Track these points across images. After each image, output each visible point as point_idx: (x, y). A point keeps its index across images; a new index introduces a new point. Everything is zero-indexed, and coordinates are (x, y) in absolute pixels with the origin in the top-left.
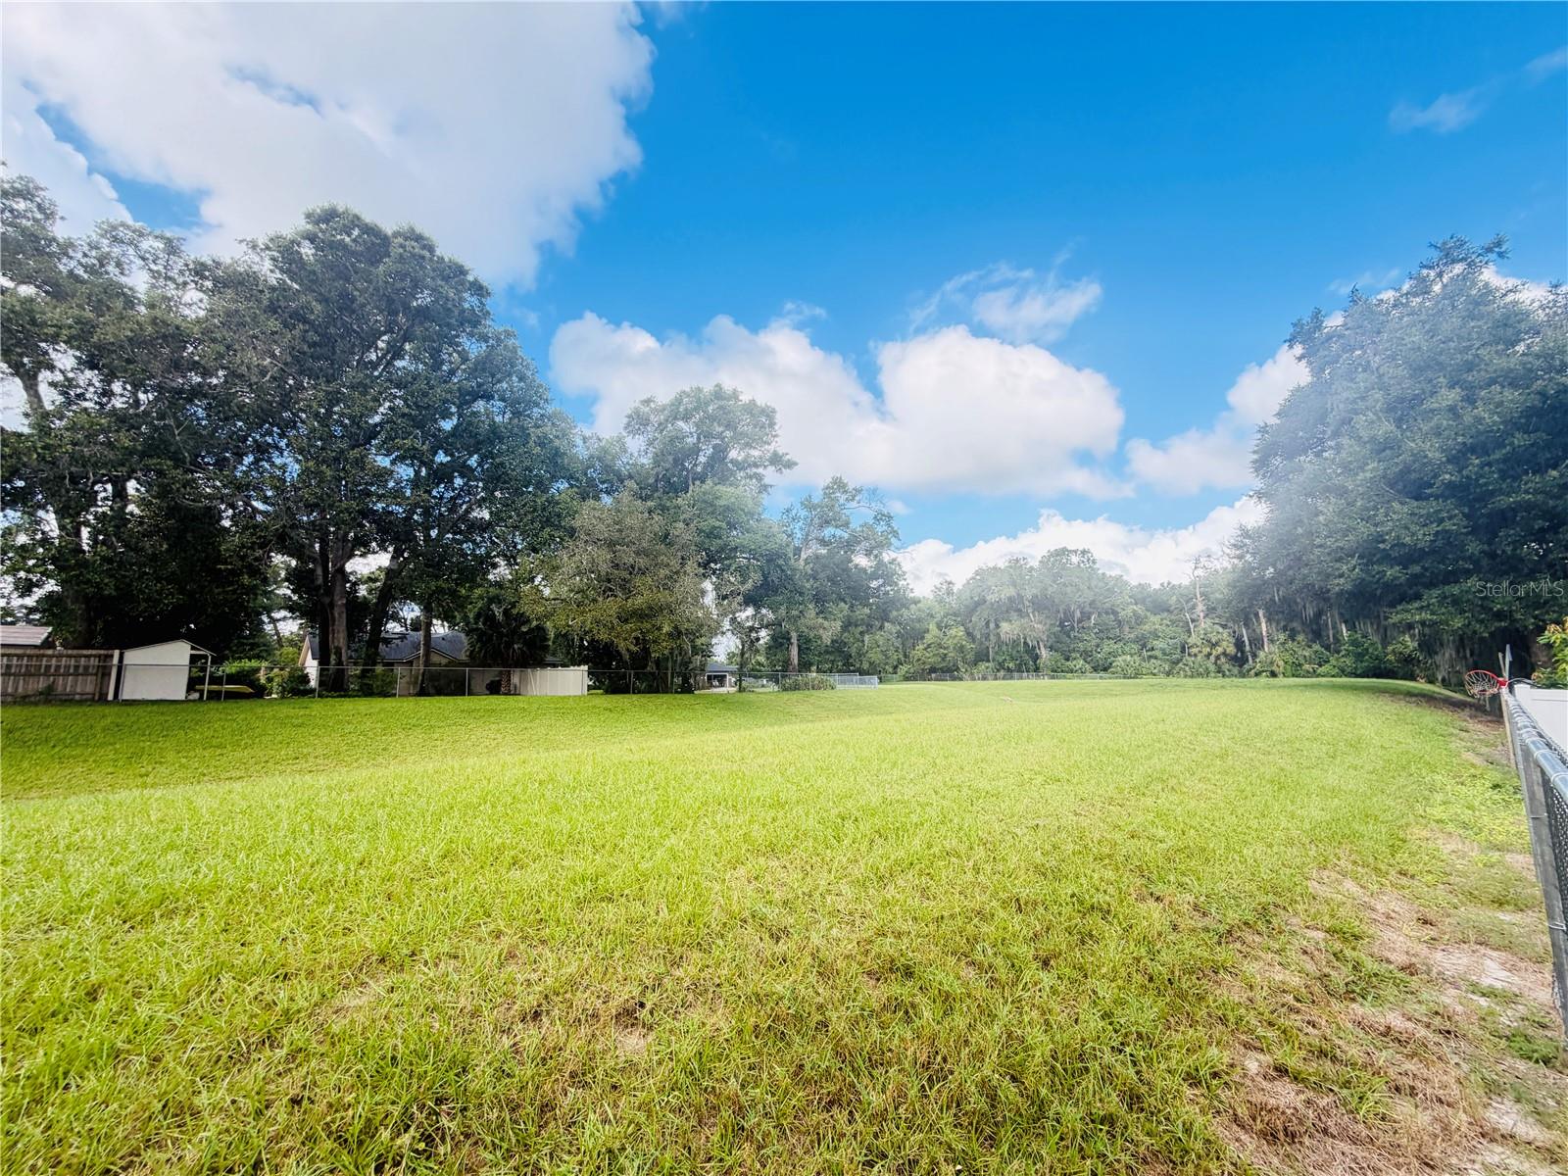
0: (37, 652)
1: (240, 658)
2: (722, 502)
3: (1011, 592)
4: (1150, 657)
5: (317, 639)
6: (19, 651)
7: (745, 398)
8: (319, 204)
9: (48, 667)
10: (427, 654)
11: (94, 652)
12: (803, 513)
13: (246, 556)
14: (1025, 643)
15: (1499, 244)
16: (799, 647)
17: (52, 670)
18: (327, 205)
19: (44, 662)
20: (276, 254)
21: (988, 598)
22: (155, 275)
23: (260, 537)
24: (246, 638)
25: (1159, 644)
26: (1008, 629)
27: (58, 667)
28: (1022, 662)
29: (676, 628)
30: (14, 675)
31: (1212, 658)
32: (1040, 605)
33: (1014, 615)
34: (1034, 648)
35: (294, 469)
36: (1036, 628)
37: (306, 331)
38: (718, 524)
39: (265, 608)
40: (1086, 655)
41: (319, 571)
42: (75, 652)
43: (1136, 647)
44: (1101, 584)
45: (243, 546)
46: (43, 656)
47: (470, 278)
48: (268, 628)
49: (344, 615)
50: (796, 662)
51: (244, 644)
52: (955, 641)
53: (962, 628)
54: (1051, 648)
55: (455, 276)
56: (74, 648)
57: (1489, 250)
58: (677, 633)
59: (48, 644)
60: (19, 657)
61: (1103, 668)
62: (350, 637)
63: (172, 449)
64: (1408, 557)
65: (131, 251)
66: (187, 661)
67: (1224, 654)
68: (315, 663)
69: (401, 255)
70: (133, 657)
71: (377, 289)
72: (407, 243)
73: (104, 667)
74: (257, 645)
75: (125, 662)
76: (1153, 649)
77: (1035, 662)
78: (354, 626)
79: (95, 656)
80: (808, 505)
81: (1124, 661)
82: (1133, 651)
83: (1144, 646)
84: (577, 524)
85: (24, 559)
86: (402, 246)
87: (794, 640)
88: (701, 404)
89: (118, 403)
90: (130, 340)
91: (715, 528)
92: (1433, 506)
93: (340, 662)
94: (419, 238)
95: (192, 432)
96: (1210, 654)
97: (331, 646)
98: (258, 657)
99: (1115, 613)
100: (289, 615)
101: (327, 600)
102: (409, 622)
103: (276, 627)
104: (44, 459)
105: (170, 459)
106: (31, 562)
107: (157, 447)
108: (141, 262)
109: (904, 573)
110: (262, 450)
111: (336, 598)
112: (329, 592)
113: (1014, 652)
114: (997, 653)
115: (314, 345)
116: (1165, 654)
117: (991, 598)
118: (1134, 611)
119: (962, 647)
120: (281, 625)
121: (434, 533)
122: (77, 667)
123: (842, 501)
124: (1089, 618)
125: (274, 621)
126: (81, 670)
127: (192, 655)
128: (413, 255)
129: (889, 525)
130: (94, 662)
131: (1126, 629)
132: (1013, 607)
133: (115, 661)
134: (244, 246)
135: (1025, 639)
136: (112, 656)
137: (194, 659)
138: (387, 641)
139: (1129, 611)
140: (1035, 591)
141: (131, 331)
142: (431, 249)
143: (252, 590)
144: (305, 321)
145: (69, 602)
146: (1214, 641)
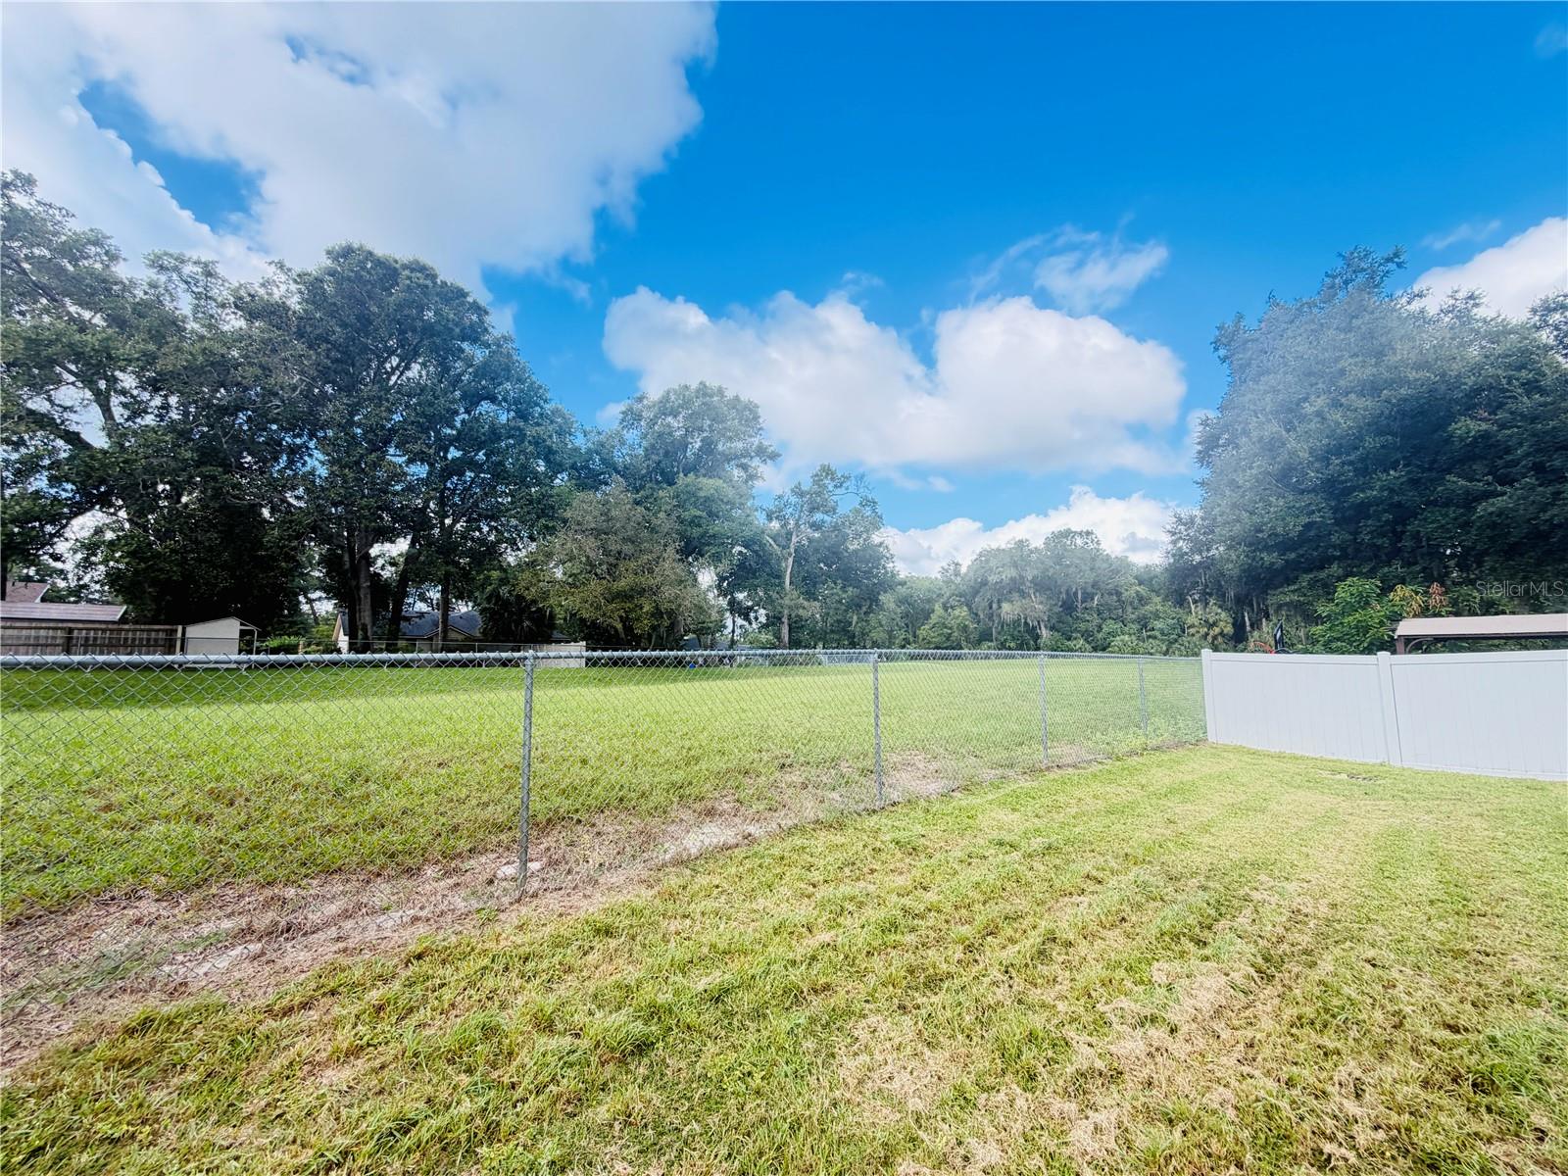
0: (115, 626)
1: (281, 635)
2: (702, 494)
3: (1011, 573)
4: (1149, 637)
5: (346, 617)
6: (103, 626)
7: (730, 394)
8: (338, 242)
9: (126, 639)
10: (445, 631)
11: (162, 627)
12: (793, 499)
13: (284, 546)
14: (1026, 623)
15: (1396, 255)
16: (789, 625)
17: (130, 642)
18: (344, 244)
19: (123, 635)
20: (303, 288)
21: (990, 579)
22: (198, 296)
23: (294, 531)
24: (286, 616)
25: (1158, 624)
26: (1008, 610)
27: (134, 640)
28: (1023, 639)
29: (657, 608)
30: (100, 645)
31: (1210, 639)
32: (1043, 586)
33: (1016, 595)
34: (1034, 628)
35: (323, 472)
36: (1037, 607)
37: (329, 350)
38: (699, 513)
39: (301, 590)
40: (1087, 635)
41: (346, 558)
42: (147, 627)
43: (1135, 627)
44: (1105, 565)
45: (282, 539)
46: (122, 630)
47: (470, 299)
48: (305, 608)
49: (369, 596)
50: (786, 639)
51: (283, 622)
52: (958, 622)
53: (965, 608)
54: (1052, 628)
55: (457, 298)
56: (145, 624)
57: (1389, 260)
58: (657, 613)
59: (123, 620)
60: (104, 631)
61: (1101, 647)
62: (375, 614)
63: (221, 455)
64: (1284, 545)
65: (175, 276)
66: (237, 636)
67: (1221, 634)
68: (347, 638)
69: (409, 286)
70: (194, 631)
71: (388, 315)
72: (413, 275)
73: (171, 640)
74: (294, 623)
75: (187, 635)
76: (1153, 629)
77: (1035, 642)
78: (378, 605)
79: (163, 630)
80: (799, 492)
81: (1122, 641)
82: (1132, 631)
83: (1145, 626)
84: (568, 514)
85: (113, 551)
86: (409, 278)
87: (785, 620)
88: (687, 403)
89: (175, 415)
90: (185, 368)
91: (696, 516)
92: (1307, 499)
93: (366, 637)
94: (423, 269)
95: (236, 439)
96: (1207, 634)
97: (358, 623)
98: (297, 634)
99: (1119, 594)
100: (324, 595)
101: (354, 583)
102: (435, 602)
103: (312, 607)
104: (124, 471)
105: (221, 466)
106: (117, 555)
107: (209, 454)
108: (184, 286)
109: (892, 556)
110: (294, 452)
111: (362, 580)
112: (356, 576)
113: (1016, 633)
114: (999, 633)
115: (336, 361)
116: (1163, 634)
117: (993, 579)
118: (1137, 592)
119: (966, 626)
120: (317, 605)
121: (448, 521)
122: (148, 640)
123: (831, 488)
124: (1093, 599)
125: (310, 601)
126: (152, 643)
127: (241, 631)
128: (419, 286)
129: (874, 511)
130: (162, 635)
131: (1129, 609)
132: (1015, 588)
133: (179, 634)
134: (273, 268)
135: (1026, 619)
136: (176, 631)
137: (243, 633)
138: (408, 619)
139: (1132, 592)
140: (1036, 572)
141: (187, 361)
142: (434, 277)
143: (289, 573)
144: (328, 341)
145: (146, 585)
146: (1211, 621)
